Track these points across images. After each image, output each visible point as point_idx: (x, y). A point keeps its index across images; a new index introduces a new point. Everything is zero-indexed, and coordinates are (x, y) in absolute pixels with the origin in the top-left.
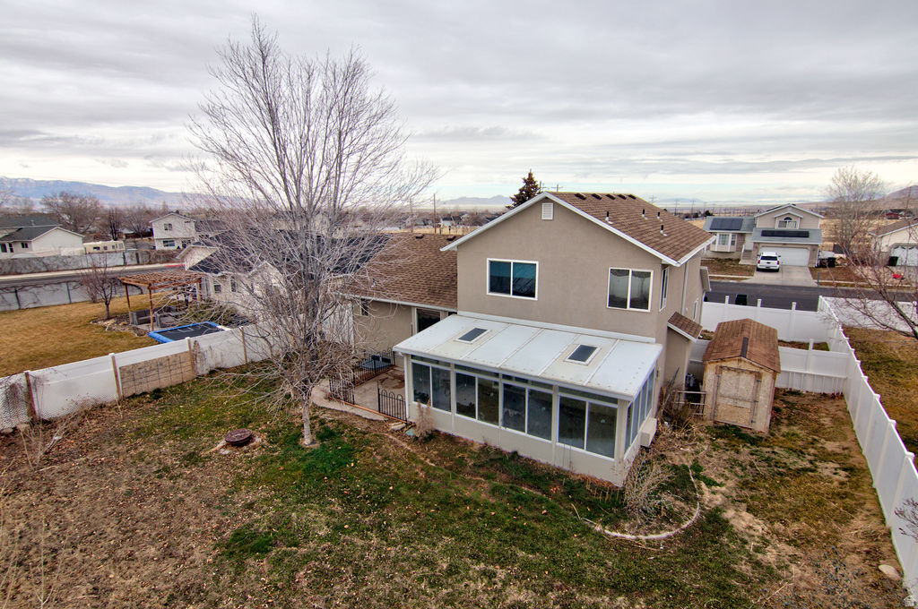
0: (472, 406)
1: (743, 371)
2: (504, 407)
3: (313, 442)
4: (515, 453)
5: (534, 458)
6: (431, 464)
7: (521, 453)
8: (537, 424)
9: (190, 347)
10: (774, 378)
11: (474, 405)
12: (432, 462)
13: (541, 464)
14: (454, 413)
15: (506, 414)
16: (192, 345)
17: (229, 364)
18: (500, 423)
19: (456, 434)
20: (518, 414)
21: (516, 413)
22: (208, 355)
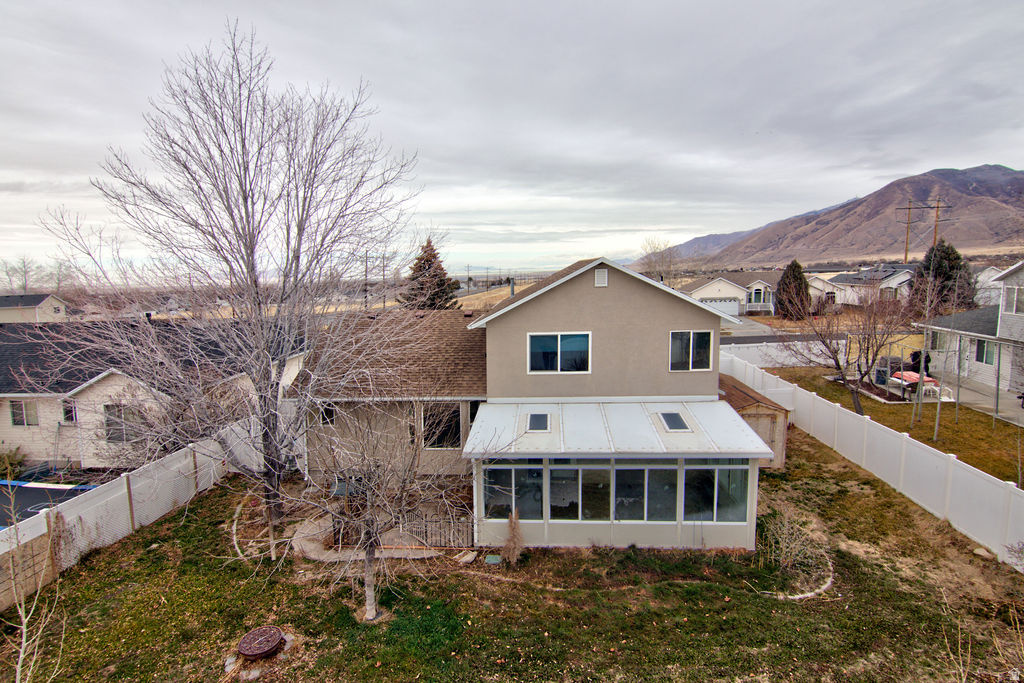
0: (574, 506)
1: (761, 416)
2: (616, 497)
3: (378, 614)
4: (633, 547)
5: (656, 546)
6: (555, 589)
7: (639, 545)
8: (658, 506)
9: (49, 526)
10: (786, 417)
11: (577, 504)
12: (555, 586)
13: (666, 550)
14: (548, 519)
15: (619, 506)
16: (53, 519)
17: (107, 540)
18: (612, 516)
19: (551, 545)
20: (635, 502)
21: (631, 500)
22: (77, 531)
